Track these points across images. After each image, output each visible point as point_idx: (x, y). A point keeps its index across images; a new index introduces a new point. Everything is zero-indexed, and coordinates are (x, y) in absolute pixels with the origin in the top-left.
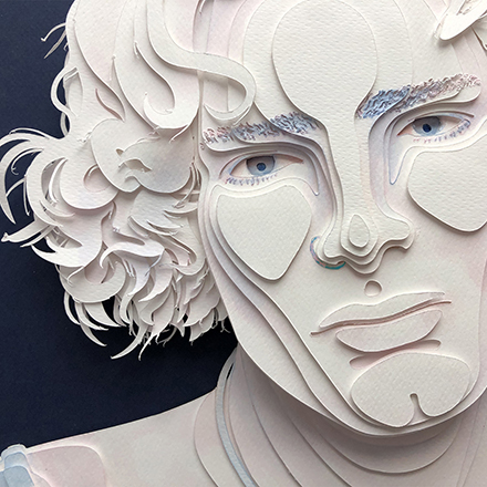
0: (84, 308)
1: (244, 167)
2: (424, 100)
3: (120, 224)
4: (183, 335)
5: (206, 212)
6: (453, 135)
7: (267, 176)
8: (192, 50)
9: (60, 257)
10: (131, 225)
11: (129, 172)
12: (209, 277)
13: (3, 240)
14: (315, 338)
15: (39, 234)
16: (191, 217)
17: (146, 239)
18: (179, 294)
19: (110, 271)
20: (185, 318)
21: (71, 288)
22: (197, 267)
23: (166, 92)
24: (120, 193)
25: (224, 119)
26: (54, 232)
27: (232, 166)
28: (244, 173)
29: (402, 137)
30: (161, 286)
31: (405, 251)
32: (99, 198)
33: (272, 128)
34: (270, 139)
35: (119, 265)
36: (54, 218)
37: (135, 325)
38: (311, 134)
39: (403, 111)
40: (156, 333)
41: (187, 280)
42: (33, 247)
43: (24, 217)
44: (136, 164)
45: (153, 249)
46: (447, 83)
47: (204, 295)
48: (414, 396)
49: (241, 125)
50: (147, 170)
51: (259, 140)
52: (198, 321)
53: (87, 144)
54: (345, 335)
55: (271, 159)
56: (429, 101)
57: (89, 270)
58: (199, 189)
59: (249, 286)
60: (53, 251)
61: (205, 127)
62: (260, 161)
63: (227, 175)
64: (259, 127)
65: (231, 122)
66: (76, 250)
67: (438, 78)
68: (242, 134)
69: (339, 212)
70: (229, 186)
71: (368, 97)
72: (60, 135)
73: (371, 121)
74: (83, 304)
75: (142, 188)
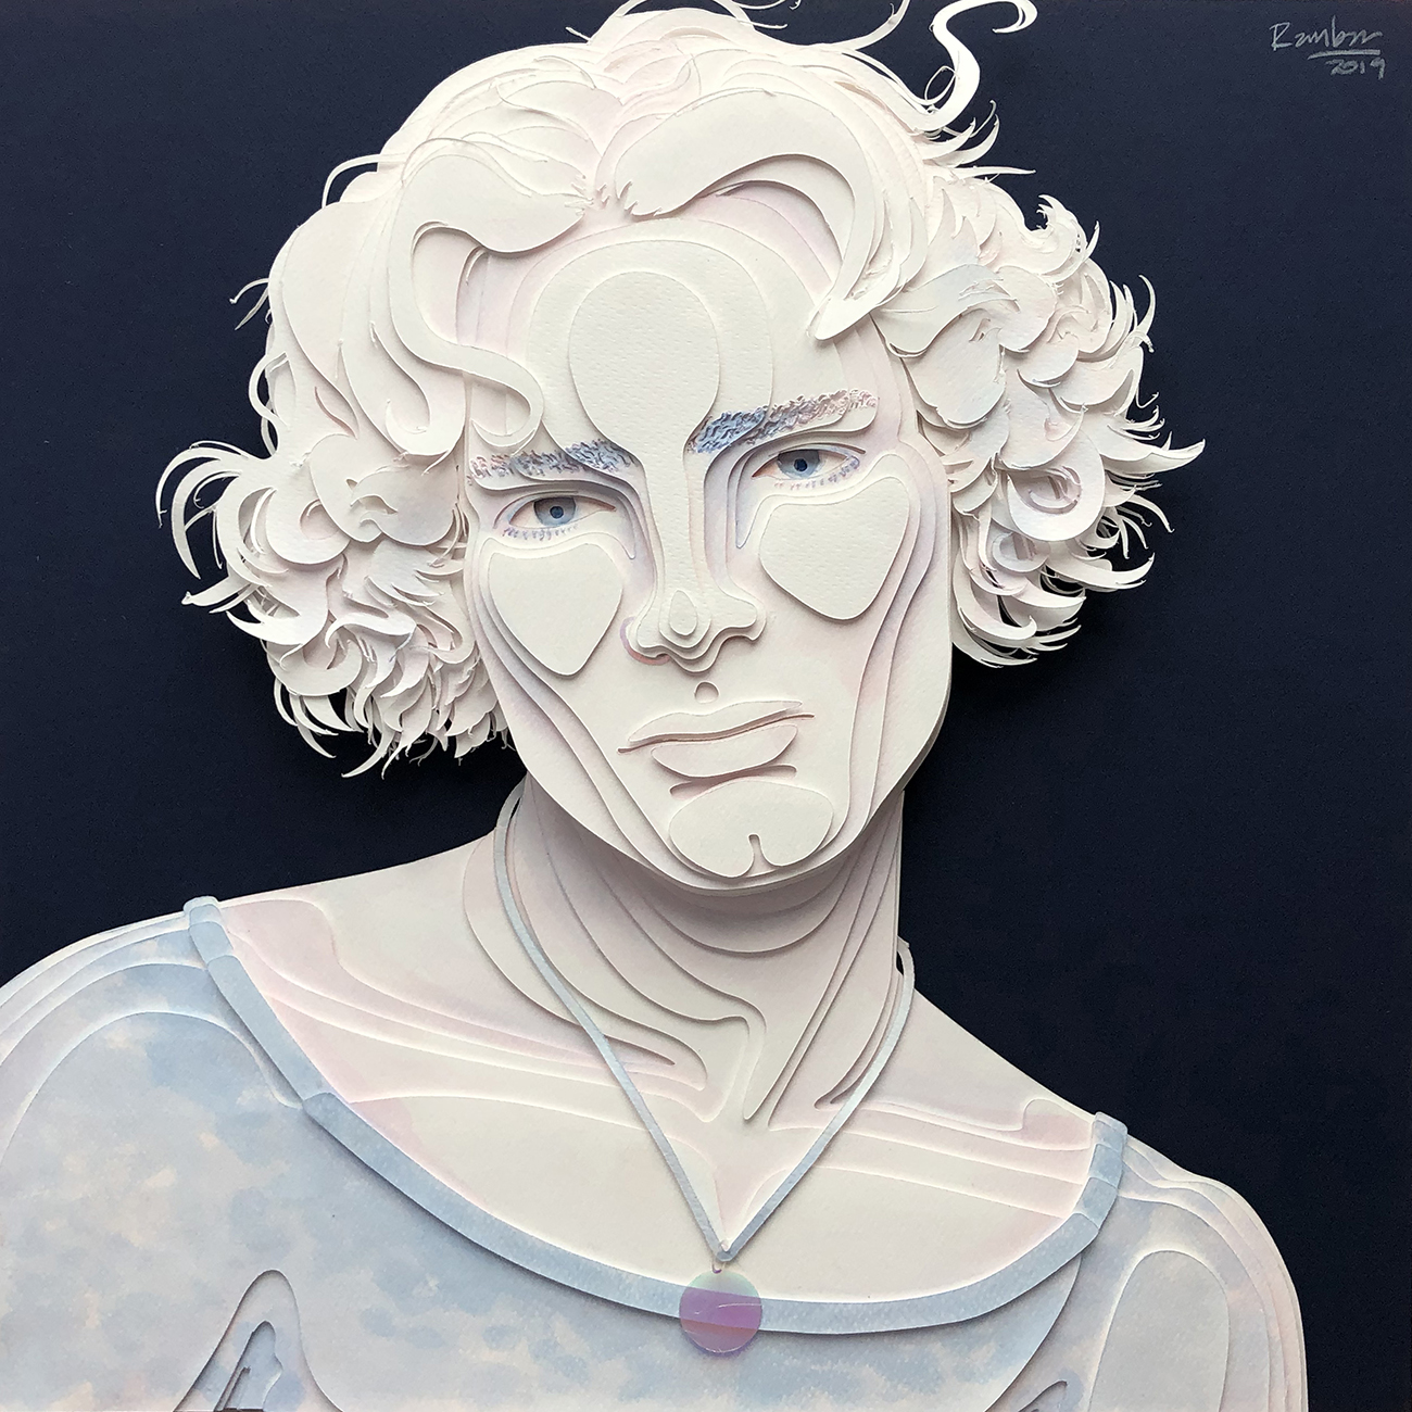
0: (302, 703)
1: (530, 513)
2: (790, 428)
3: (353, 586)
4: (445, 748)
5: (474, 576)
6: (833, 479)
7: (563, 527)
8: (454, 341)
9: (267, 629)
10: (370, 590)
11: (366, 514)
12: (480, 667)
13: (185, 602)
14: (624, 756)
15: (236, 596)
16: (454, 580)
17: (391, 610)
18: (438, 690)
19: (339, 652)
20: (448, 724)
21: (284, 673)
22: (465, 651)
23: (418, 397)
24: (353, 543)
25: (502, 444)
26: (257, 594)
27: (512, 511)
28: (530, 521)
29: (759, 479)
30: (412, 677)
31: (753, 643)
32: (323, 548)
33: (569, 461)
34: (566, 476)
35: (351, 644)
36: (258, 573)
37: (376, 731)
38: (622, 472)
39: (759, 442)
40: (406, 743)
41: (449, 670)
42: (230, 615)
43: (213, 570)
44: (376, 502)
45: (400, 625)
46: (825, 402)
47: (474, 693)
48: (753, 838)
49: (525, 454)
50: (391, 511)
51: (551, 475)
52: (467, 730)
53: (304, 469)
54: (666, 754)
55: (571, 502)
56: (798, 429)
57: (307, 651)
58: (466, 542)
59: (534, 682)
60: (257, 622)
61: (473, 454)
62: (554, 505)
63: (504, 523)
64: (550, 457)
65: (512, 450)
66: (290, 621)
67: (811, 396)
68: (526, 467)
69: (660, 585)
70: (508, 541)
71: (705, 421)
72: (263, 454)
73: (708, 457)
74: (301, 698)
75: (383, 537)
